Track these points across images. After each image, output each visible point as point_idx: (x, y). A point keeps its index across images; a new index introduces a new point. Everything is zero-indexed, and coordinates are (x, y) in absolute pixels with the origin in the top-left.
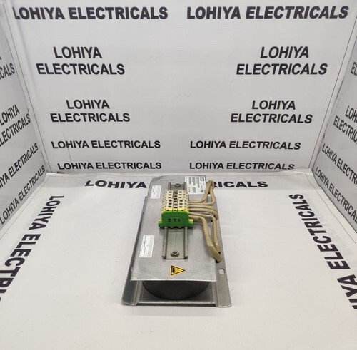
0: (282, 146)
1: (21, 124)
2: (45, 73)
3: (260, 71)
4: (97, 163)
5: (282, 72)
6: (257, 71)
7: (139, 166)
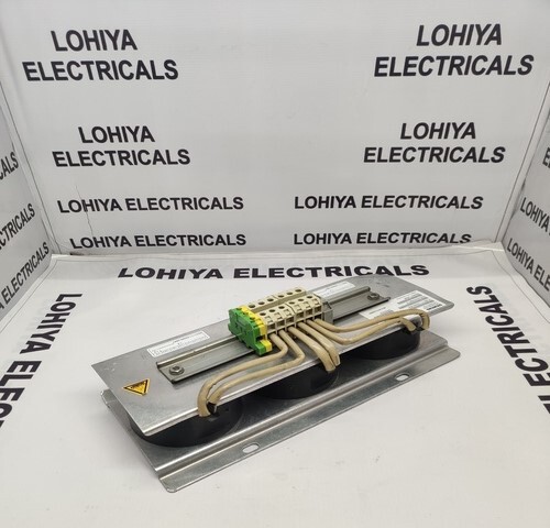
0: (451, 204)
2: (38, 79)
3: (416, 70)
4: (136, 237)
5: (455, 69)
6: (410, 70)
7: (209, 240)
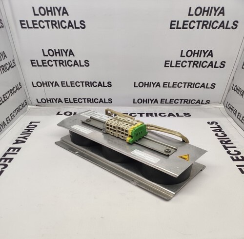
0: (202, 86)
1: (8, 66)
2: (26, 28)
3: (188, 26)
4: (65, 99)
5: (204, 26)
6: (185, 26)
7: (96, 101)
